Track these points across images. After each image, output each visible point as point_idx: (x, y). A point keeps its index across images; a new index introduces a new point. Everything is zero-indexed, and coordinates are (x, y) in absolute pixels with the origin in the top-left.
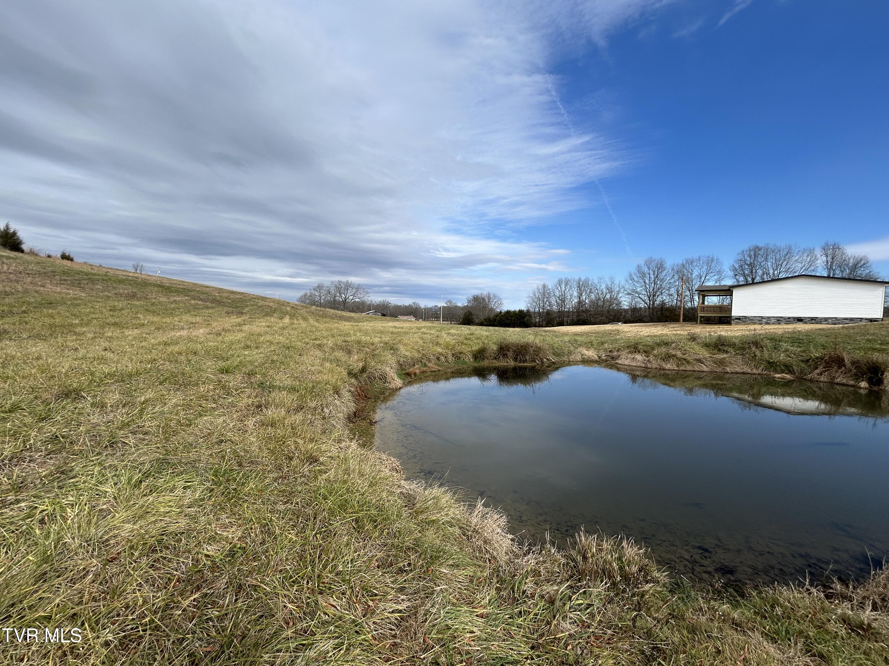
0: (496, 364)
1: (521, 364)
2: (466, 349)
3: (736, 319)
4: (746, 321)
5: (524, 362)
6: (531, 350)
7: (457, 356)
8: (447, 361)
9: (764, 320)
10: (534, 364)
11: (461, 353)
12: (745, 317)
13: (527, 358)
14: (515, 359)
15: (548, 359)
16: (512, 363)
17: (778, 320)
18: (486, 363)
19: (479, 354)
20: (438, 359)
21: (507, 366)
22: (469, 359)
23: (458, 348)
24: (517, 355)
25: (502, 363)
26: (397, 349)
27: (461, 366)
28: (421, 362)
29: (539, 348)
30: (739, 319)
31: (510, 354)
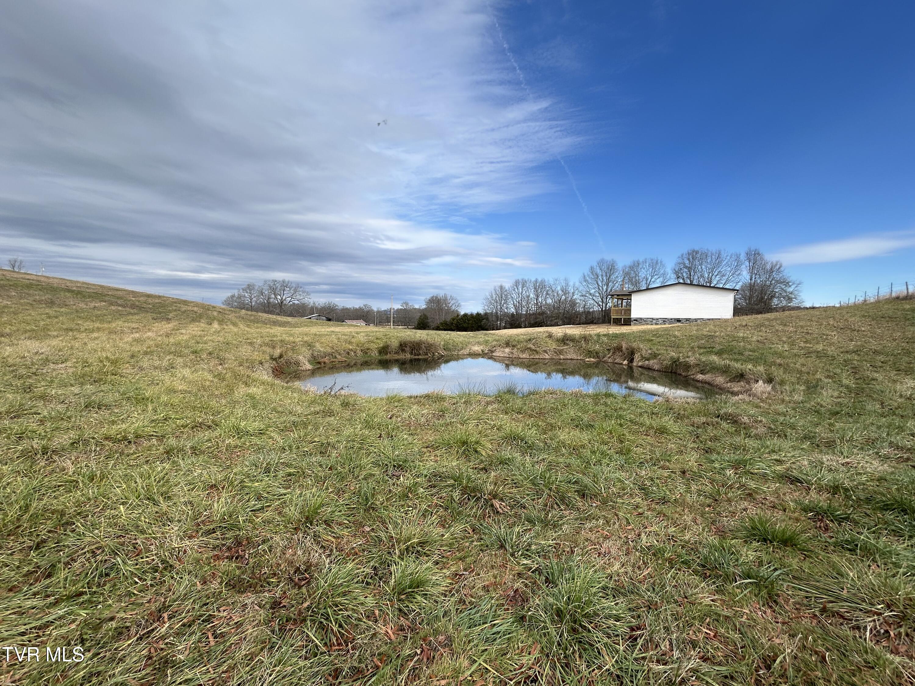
0: (396, 357)
1: (417, 357)
2: (374, 346)
3: (635, 320)
4: (641, 322)
5: (418, 355)
6: (423, 346)
7: (365, 352)
8: (356, 356)
9: (654, 321)
10: (427, 357)
11: (368, 349)
12: (641, 319)
13: (421, 352)
14: (411, 353)
15: (439, 353)
16: (408, 356)
17: (664, 321)
18: (388, 357)
19: (384, 350)
20: (348, 353)
21: (405, 359)
22: (375, 354)
23: (367, 346)
24: (412, 350)
25: (402, 356)
26: (314, 346)
27: (366, 359)
28: (332, 355)
29: (431, 345)
30: (636, 320)
31: (408, 349)
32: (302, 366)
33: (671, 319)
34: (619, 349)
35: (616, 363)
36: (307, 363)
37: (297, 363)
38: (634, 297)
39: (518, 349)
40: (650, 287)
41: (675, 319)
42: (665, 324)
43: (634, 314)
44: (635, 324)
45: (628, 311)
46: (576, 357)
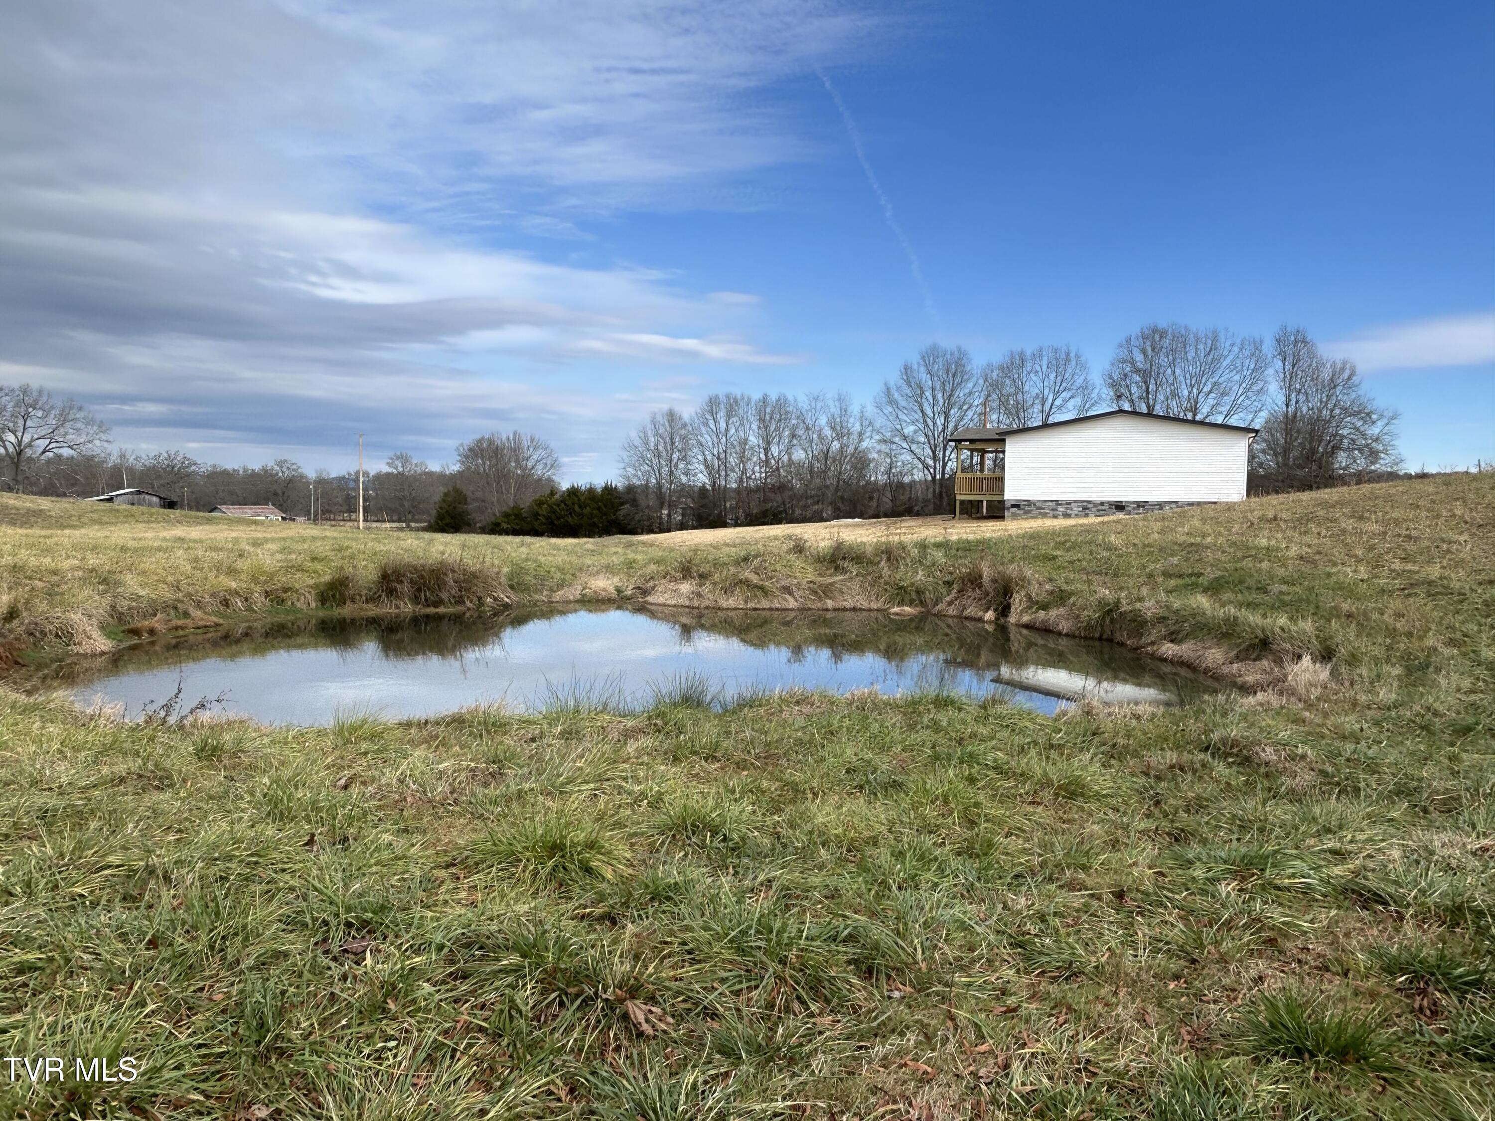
0: (372, 610)
1: (431, 610)
2: (303, 581)
3: (1013, 506)
4: (1029, 512)
5: (436, 604)
6: (449, 579)
7: (278, 597)
8: (250, 609)
9: (1061, 509)
10: (460, 608)
11: (286, 590)
12: (1029, 502)
13: (444, 596)
14: (416, 600)
15: (495, 599)
16: (407, 608)
18: (347, 611)
19: (334, 592)
20: (226, 603)
21: (397, 616)
22: (307, 603)
23: (283, 579)
24: (419, 590)
25: (387, 609)
26: (118, 583)
27: (281, 618)
28: (175, 608)
29: (474, 575)
30: (1017, 506)
31: (405, 588)
32: (80, 644)
33: (1102, 503)
34: (973, 580)
35: (966, 618)
36: (96, 634)
37: (65, 635)
38: (1014, 449)
39: (715, 584)
40: (1051, 420)
41: (1111, 504)
42: (1087, 515)
43: (1011, 493)
44: (1015, 517)
45: (998, 482)
46: (865, 605)
